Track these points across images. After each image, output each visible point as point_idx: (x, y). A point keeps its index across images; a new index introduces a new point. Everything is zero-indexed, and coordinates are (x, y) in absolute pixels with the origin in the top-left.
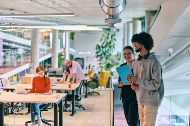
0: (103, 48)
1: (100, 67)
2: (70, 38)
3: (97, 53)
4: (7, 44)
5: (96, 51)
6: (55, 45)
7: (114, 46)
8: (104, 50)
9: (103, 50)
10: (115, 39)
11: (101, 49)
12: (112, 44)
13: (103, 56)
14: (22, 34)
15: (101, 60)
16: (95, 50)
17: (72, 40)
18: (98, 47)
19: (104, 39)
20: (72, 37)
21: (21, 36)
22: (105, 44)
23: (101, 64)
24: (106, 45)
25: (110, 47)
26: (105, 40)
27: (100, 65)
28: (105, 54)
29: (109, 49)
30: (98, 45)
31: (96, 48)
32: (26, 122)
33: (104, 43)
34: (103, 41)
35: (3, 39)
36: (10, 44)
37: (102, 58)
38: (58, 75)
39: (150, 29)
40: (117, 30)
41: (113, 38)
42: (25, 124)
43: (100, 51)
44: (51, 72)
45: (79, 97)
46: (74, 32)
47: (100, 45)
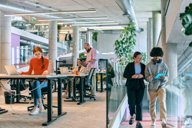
0: (122, 43)
1: (120, 64)
3: (116, 49)
4: (25, 42)
5: (115, 47)
6: (75, 44)
7: (134, 41)
8: (124, 46)
9: (122, 45)
10: (135, 35)
11: (120, 44)
12: (132, 39)
14: (43, 33)
15: (121, 56)
16: (114, 46)
21: (42, 35)
22: (125, 40)
23: (121, 60)
24: (126, 42)
25: (130, 43)
26: (125, 35)
28: (124, 50)
29: (130, 45)
31: (116, 44)
32: (28, 108)
34: (123, 37)
35: (20, 36)
36: (29, 43)
37: (122, 54)
38: (68, 65)
39: (165, 15)
40: (141, 30)
41: (133, 32)
42: (27, 109)
43: (119, 47)
44: (61, 62)
45: (89, 87)
46: (97, 31)
47: (119, 41)
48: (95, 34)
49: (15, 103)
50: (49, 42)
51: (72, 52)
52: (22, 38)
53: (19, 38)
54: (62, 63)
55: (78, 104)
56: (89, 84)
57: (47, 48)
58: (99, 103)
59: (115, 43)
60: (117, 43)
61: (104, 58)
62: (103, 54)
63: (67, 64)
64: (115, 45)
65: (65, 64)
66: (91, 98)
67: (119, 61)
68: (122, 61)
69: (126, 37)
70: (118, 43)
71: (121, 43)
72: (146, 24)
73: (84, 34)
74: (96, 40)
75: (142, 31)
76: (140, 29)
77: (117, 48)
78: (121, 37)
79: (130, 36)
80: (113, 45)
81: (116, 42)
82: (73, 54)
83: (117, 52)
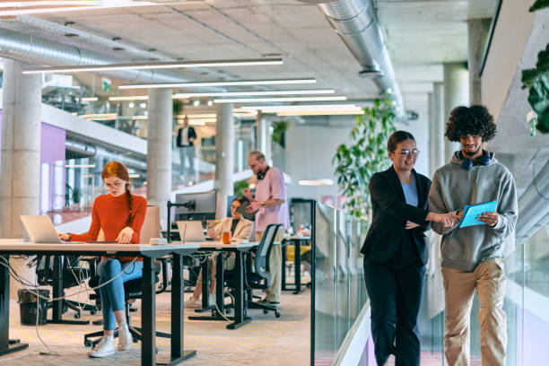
0: (357, 153)
1: (352, 213)
2: (274, 139)
3: (341, 169)
4: (80, 147)
5: (336, 165)
6: (223, 155)
8: (363, 161)
9: (357, 160)
11: (353, 157)
13: (358, 177)
14: (130, 123)
15: (352, 190)
16: (333, 161)
17: (278, 146)
18: (344, 151)
19: (361, 129)
20: (278, 136)
21: (128, 128)
22: (366, 143)
23: (353, 203)
24: (369, 149)
25: (380, 152)
26: (365, 132)
27: (351, 208)
28: (363, 172)
29: (379, 159)
30: (343, 147)
31: (339, 156)
32: (87, 336)
33: (361, 142)
34: (359, 136)
35: (67, 131)
36: (91, 150)
37: (356, 183)
38: (202, 214)
39: (481, 74)
40: (410, 116)
41: (387, 123)
42: (83, 340)
43: (348, 165)
44: (182, 205)
45: (262, 278)
46: (285, 120)
47: (348, 147)
48: (281, 128)
49: (49, 322)
50: (150, 149)
51: (214, 177)
52: (71, 136)
53: (64, 136)
54: (185, 211)
55: (230, 327)
56: (262, 270)
57: (143, 165)
58: (290, 324)
59: (335, 152)
60: (341, 153)
61: (306, 197)
62: (302, 183)
63: (197, 211)
64: (337, 160)
65: (192, 212)
66: (266, 309)
67: (349, 205)
68: (356, 206)
69: (369, 136)
70: (346, 153)
71: (353, 153)
72: (425, 98)
73: (249, 127)
74: (282, 143)
75: (412, 119)
76: (408, 112)
77: (343, 167)
78: (354, 138)
79: (381, 135)
80: (332, 159)
81: (339, 150)
82: (215, 184)
83: (343, 179)
